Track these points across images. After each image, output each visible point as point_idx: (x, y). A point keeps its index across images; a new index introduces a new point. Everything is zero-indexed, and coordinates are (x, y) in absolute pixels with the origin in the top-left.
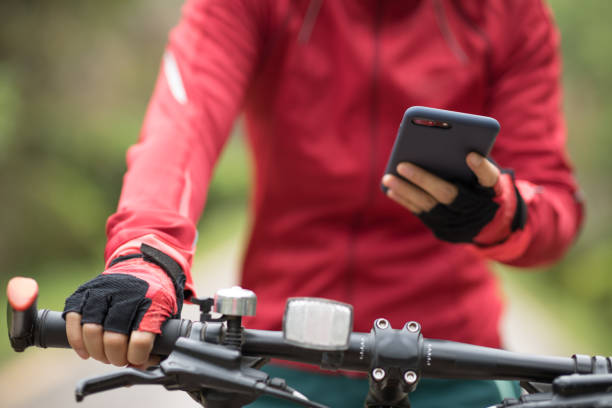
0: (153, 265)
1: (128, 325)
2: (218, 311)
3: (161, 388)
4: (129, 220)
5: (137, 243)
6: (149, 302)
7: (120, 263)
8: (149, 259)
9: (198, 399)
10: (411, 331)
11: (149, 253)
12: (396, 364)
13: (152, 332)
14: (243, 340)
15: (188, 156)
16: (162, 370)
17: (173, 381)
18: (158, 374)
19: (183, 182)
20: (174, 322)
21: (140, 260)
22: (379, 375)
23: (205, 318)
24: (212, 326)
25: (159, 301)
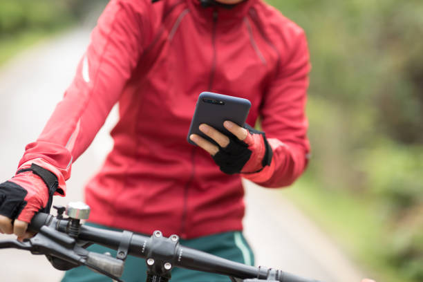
2: (67, 214)
3: (29, 253)
5: (30, 163)
6: (25, 203)
9: (50, 260)
10: (174, 239)
11: (35, 169)
12: (161, 257)
13: (26, 222)
14: (80, 231)
16: (31, 243)
17: (36, 250)
18: (27, 244)
20: (43, 215)
21: (30, 173)
22: (151, 262)
23: (60, 217)
24: (63, 222)
25: (32, 202)
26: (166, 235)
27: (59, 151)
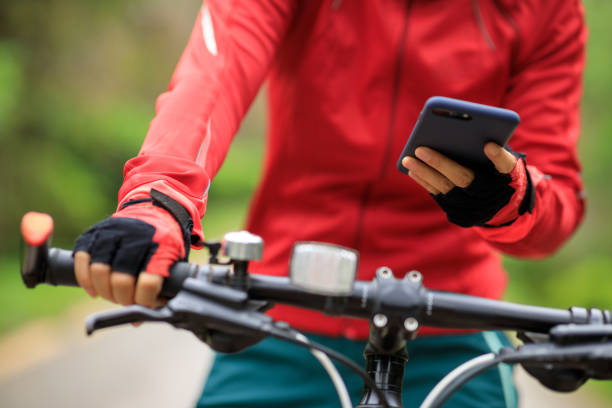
0: (161, 209)
1: (137, 266)
2: (226, 253)
3: (166, 328)
4: (144, 165)
5: (147, 188)
6: (155, 246)
7: (130, 207)
8: (157, 204)
9: (204, 340)
10: (414, 279)
11: (158, 198)
12: (397, 312)
13: (160, 275)
14: (249, 285)
15: (212, 106)
16: (171, 309)
17: (180, 320)
18: (166, 313)
19: (203, 132)
20: (182, 266)
21: (149, 205)
22: (380, 321)
23: (214, 261)
24: (219, 270)
25: (166, 244)
26: (399, 274)
27: (190, 171)
